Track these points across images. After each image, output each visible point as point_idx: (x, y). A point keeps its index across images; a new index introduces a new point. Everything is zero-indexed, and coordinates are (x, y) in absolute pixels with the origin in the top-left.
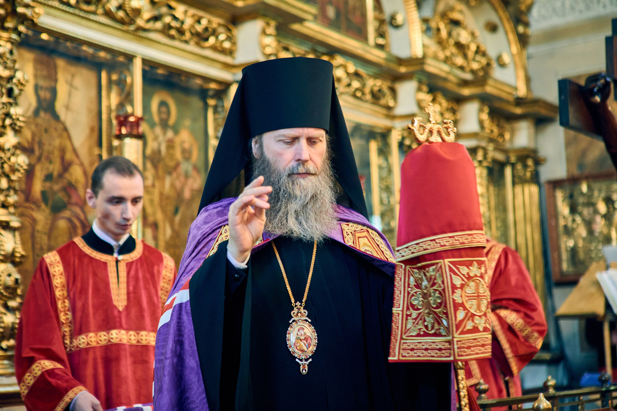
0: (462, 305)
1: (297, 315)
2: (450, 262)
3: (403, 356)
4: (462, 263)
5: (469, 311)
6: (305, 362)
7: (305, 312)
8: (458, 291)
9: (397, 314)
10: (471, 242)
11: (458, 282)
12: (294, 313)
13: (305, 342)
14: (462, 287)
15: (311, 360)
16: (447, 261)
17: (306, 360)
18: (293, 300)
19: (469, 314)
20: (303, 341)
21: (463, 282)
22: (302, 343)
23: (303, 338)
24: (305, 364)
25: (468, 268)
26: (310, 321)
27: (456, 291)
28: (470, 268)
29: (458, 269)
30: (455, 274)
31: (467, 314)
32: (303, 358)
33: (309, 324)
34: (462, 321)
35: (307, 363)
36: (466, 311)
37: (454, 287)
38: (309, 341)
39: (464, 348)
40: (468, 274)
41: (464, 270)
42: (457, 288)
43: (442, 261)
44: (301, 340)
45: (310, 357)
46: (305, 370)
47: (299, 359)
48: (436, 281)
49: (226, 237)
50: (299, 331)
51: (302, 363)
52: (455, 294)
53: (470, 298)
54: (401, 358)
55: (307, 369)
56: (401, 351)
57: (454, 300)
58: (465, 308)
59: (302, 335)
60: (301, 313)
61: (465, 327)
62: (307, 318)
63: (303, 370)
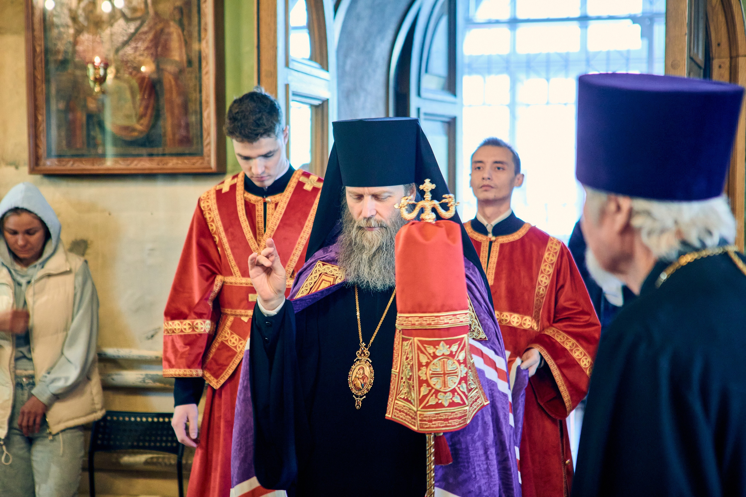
0: (426, 381)
1: (360, 355)
2: (420, 341)
3: (395, 416)
4: (430, 343)
5: (433, 388)
6: (360, 399)
7: (367, 353)
8: (424, 369)
9: (394, 376)
10: (437, 324)
11: (424, 360)
12: (358, 353)
13: (362, 381)
14: (427, 364)
15: (365, 397)
16: (416, 339)
17: (361, 397)
18: (361, 340)
19: (433, 391)
20: (360, 379)
21: (429, 361)
22: (359, 382)
23: (361, 377)
24: (360, 400)
25: (435, 347)
26: (371, 361)
27: (421, 368)
28: (437, 347)
29: (425, 348)
30: (422, 352)
31: (430, 391)
32: (359, 395)
33: (370, 364)
34: (425, 397)
35: (362, 399)
36: (430, 388)
37: (420, 365)
38: (366, 381)
39: (425, 421)
40: (434, 353)
41: (431, 350)
42: (423, 366)
43: (412, 338)
44: (358, 379)
45: (365, 395)
46: (359, 406)
47: (356, 396)
48: (408, 356)
49: (315, 277)
50: (359, 370)
51: (358, 399)
52: (420, 372)
53: (435, 375)
54: (393, 417)
55: (360, 405)
56: (394, 410)
57: (419, 377)
58: (429, 385)
59: (360, 374)
60: (364, 353)
61: (428, 402)
62: (369, 359)
63: (357, 405)
